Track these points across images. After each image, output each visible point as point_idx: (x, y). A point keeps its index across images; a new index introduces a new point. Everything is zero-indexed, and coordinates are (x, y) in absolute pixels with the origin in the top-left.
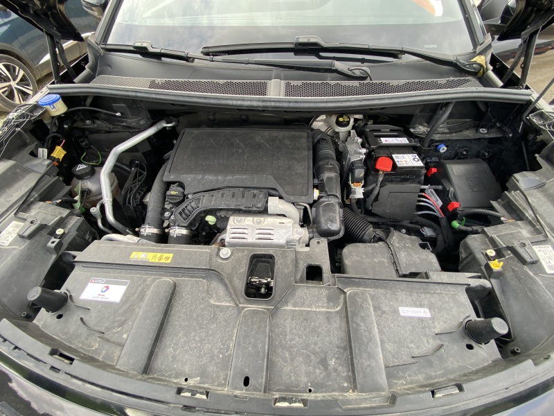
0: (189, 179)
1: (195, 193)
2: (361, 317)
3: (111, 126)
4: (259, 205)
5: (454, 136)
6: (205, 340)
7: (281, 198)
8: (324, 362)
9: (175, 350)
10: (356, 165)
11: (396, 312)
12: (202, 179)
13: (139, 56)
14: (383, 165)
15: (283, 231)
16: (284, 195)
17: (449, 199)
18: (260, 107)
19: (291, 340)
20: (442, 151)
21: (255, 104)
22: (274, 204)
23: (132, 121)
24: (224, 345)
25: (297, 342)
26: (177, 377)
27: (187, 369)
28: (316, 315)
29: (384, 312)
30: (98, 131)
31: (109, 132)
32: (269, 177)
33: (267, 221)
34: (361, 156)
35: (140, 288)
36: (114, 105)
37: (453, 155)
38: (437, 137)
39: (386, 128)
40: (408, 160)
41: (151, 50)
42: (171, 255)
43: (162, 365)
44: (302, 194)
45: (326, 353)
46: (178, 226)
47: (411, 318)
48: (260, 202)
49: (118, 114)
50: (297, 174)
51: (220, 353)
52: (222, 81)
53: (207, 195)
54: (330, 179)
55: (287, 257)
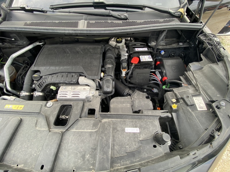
0: (43, 69)
1: (45, 75)
2: (105, 134)
3: (11, 45)
4: (74, 81)
5: (168, 47)
6: (29, 147)
8: (83, 157)
9: (15, 152)
10: (124, 61)
11: (124, 130)
12: (49, 69)
13: (23, 11)
14: (134, 61)
15: (84, 93)
16: (87, 76)
17: (163, 76)
19: (70, 146)
20: (162, 54)
22: (82, 80)
23: (20, 42)
24: (37, 149)
25: (73, 147)
26: (13, 164)
27: (18, 160)
28: (85, 133)
29: (118, 130)
32: (80, 67)
33: (78, 88)
34: (126, 57)
35: (5, 122)
36: (11, 35)
37: (168, 56)
38: (160, 47)
39: (139, 43)
40: (146, 58)
41: (27, 8)
42: (23, 106)
44: (95, 75)
45: (85, 152)
47: (130, 133)
48: (75, 79)
49: (13, 39)
50: (94, 66)
51: (35, 153)
53: (50, 76)
54: (109, 68)
55: (78, 105)
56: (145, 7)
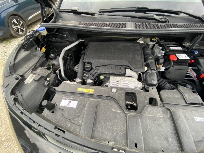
0: (94, 61)
1: (96, 67)
3: (62, 40)
4: (123, 72)
5: (201, 48)
6: (113, 126)
7: (131, 70)
8: (167, 139)
9: (102, 129)
10: (160, 58)
11: (193, 119)
12: (99, 61)
13: (73, 14)
14: (173, 58)
15: (133, 83)
16: (132, 68)
17: (201, 73)
18: (124, 33)
19: (150, 129)
20: (196, 53)
21: (122, 31)
22: (128, 72)
23: (70, 39)
24: (122, 129)
25: (153, 130)
26: (104, 141)
27: (108, 138)
28: (159, 119)
29: (188, 119)
30: (57, 42)
31: (61, 43)
32: (125, 61)
33: (126, 79)
34: (162, 54)
35: (83, 103)
36: (64, 32)
37: (199, 55)
38: (194, 48)
40: (183, 56)
41: (79, 11)
42: (93, 90)
43: (97, 135)
44: (140, 68)
45: (167, 135)
46: (90, 79)
47: (200, 122)
48: (123, 71)
49: (65, 36)
50: (137, 60)
51: (121, 132)
52: (107, 23)
53: (101, 67)
54: (151, 63)
55: (141, 94)
56: (181, 12)
